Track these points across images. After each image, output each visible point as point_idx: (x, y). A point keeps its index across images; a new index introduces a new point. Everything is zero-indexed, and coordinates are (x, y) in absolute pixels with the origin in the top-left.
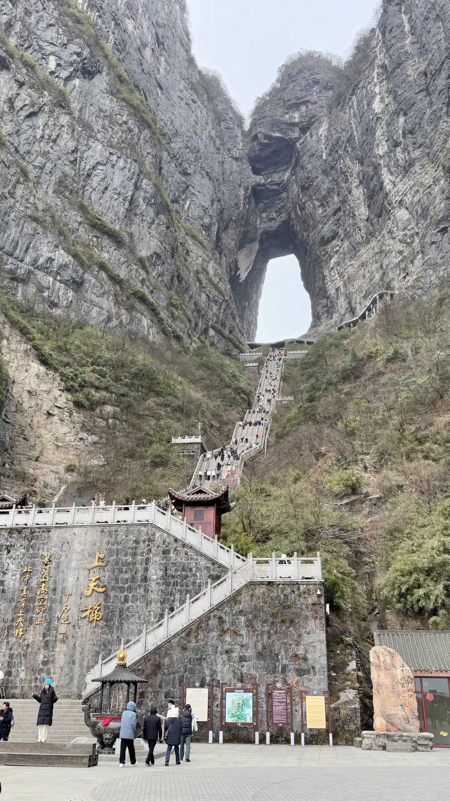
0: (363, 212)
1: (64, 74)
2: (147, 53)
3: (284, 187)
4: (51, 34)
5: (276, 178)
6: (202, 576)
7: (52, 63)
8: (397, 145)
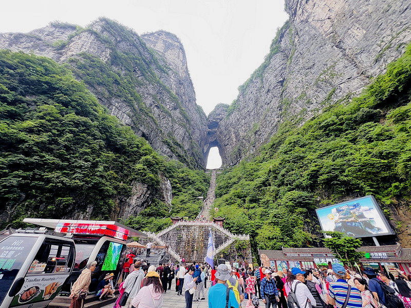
0: (234, 140)
1: (171, 109)
2: (187, 103)
3: (216, 132)
4: (168, 101)
5: (214, 130)
6: (223, 238)
7: (168, 106)
8: (243, 126)
